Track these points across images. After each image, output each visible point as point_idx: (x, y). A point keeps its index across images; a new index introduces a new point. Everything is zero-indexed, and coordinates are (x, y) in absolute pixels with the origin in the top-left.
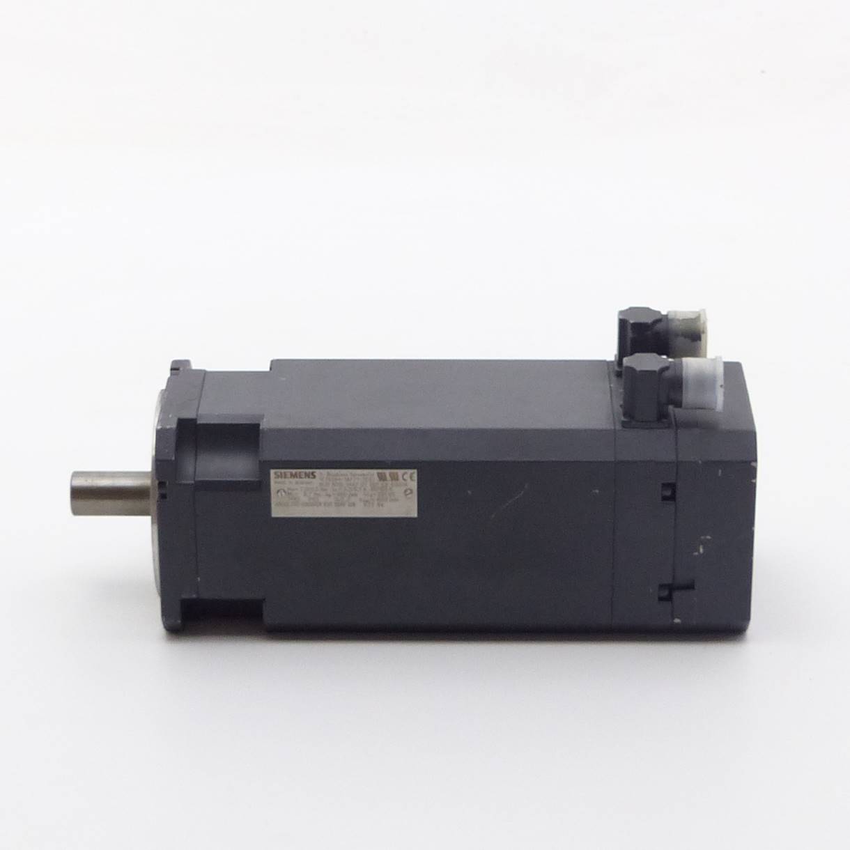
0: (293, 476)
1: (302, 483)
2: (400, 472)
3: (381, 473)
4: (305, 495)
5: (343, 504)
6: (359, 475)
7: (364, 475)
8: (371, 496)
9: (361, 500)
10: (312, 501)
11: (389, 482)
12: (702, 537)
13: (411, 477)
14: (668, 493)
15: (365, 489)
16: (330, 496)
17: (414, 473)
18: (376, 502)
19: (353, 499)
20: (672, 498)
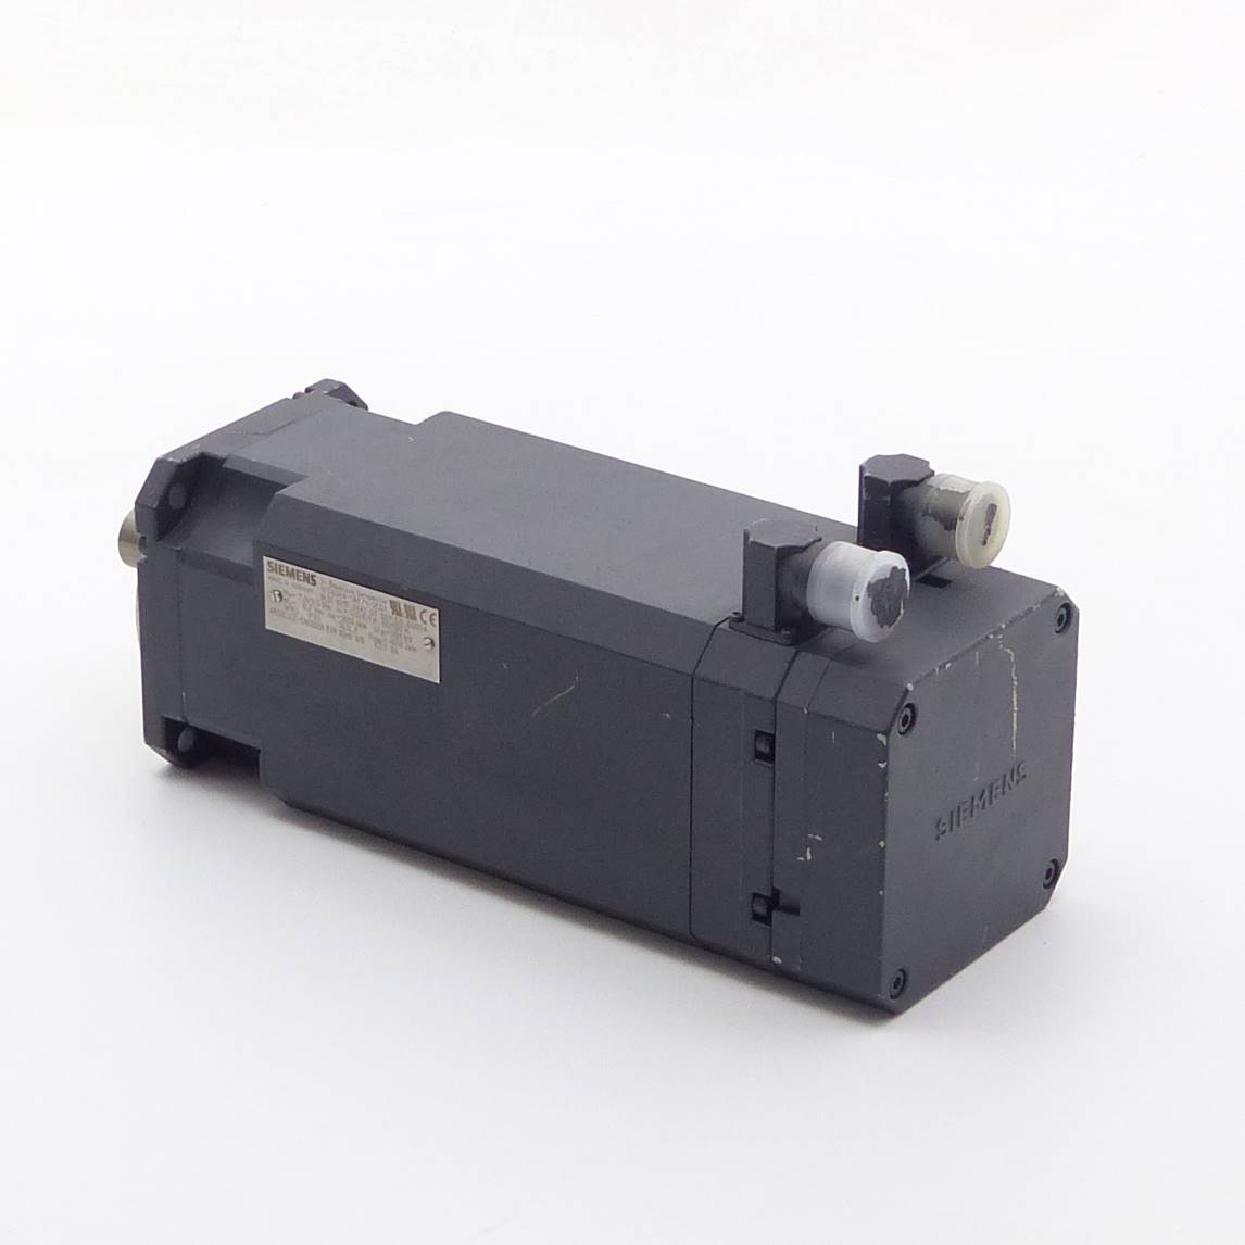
0: (291, 574)
1: (300, 587)
2: (419, 608)
3: (395, 602)
4: (304, 607)
5: (349, 636)
6: (368, 596)
7: (373, 598)
8: (383, 633)
9: (370, 635)
10: (312, 619)
11: (405, 620)
12: (810, 835)
13: (431, 620)
14: (763, 748)
15: (375, 620)
16: (333, 617)
17: (434, 614)
18: (389, 645)
19: (361, 632)
20: (769, 757)
